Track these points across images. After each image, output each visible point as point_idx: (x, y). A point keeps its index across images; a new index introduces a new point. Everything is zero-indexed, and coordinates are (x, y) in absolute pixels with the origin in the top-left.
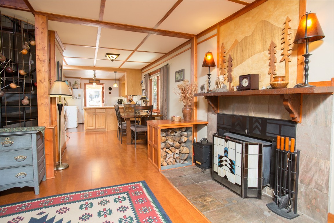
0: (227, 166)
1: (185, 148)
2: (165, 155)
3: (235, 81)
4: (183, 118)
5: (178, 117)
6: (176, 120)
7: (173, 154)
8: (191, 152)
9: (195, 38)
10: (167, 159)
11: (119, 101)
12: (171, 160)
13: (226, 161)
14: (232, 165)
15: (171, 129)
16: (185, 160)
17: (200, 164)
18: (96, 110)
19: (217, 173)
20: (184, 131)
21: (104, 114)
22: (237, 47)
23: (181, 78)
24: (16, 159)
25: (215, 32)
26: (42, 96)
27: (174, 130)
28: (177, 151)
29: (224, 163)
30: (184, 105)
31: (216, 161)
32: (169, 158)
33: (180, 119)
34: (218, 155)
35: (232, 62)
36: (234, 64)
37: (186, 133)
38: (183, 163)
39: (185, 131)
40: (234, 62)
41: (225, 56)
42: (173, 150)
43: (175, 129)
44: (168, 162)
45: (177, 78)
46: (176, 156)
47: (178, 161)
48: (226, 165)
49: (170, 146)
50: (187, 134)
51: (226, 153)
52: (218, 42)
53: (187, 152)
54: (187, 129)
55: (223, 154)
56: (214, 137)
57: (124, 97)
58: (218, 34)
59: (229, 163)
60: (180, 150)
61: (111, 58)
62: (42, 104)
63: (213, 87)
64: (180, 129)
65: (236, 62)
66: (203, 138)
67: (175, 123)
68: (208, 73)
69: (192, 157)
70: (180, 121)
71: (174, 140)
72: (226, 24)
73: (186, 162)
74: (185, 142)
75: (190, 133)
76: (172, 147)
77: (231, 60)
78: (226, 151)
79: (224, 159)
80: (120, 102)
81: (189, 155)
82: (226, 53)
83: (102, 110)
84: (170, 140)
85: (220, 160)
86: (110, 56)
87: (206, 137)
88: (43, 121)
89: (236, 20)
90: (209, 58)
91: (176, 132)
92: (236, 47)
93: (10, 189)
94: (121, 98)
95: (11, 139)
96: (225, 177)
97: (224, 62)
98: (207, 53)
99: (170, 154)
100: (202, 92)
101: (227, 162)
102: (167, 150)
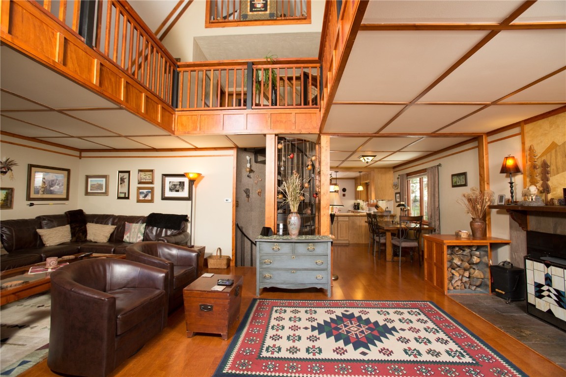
0: (551, 298)
1: (477, 271)
2: (451, 277)
3: (554, 193)
4: (471, 234)
5: (466, 233)
6: (464, 235)
7: (461, 276)
8: (486, 277)
9: (484, 136)
10: (453, 282)
11: (355, 206)
12: (459, 283)
13: (549, 290)
14: (560, 297)
15: (458, 246)
16: (477, 286)
17: (503, 293)
18: (339, 217)
19: (534, 306)
20: (474, 249)
21: (347, 222)
22: (556, 151)
23: (462, 183)
24: (316, 263)
25: (517, 130)
26: (325, 208)
27: (462, 248)
28: (467, 274)
29: (544, 294)
30: (472, 218)
31: (531, 289)
32: (456, 281)
33: (469, 235)
34: (535, 283)
35: (549, 169)
36: (551, 171)
37: (478, 253)
38: (475, 290)
39: (476, 250)
40: (552, 168)
41: (536, 160)
42: (461, 272)
43: (464, 247)
44: (455, 285)
45: (456, 183)
46: (465, 279)
47: (467, 286)
48: (549, 296)
49: (456, 266)
50: (480, 253)
51: (548, 280)
52: (523, 143)
53: (481, 276)
54: (479, 248)
55: (543, 282)
56: (527, 260)
57: (363, 201)
58: (522, 134)
59: (554, 294)
60: (470, 274)
61: (367, 160)
62: (324, 214)
63: (519, 197)
64: (470, 247)
65: (555, 169)
66: (504, 261)
67: (463, 239)
68: (510, 181)
69: (489, 283)
70: (468, 239)
71: (462, 261)
72: (535, 123)
73: (478, 289)
74: (476, 264)
75: (482, 253)
76: (459, 268)
77: (545, 165)
78: (548, 279)
79: (545, 288)
80: (357, 207)
81: (483, 280)
82: (537, 157)
83: (346, 217)
84: (457, 259)
85: (538, 289)
86: (365, 158)
87: (509, 260)
88: (325, 230)
89: (551, 118)
90: (510, 163)
91: (464, 251)
92: (553, 151)
93: (310, 288)
94: (359, 201)
95: (314, 245)
96: (550, 311)
97: (534, 167)
98: (507, 158)
99: (457, 276)
100: (500, 204)
101: (551, 292)
102: (453, 271)
